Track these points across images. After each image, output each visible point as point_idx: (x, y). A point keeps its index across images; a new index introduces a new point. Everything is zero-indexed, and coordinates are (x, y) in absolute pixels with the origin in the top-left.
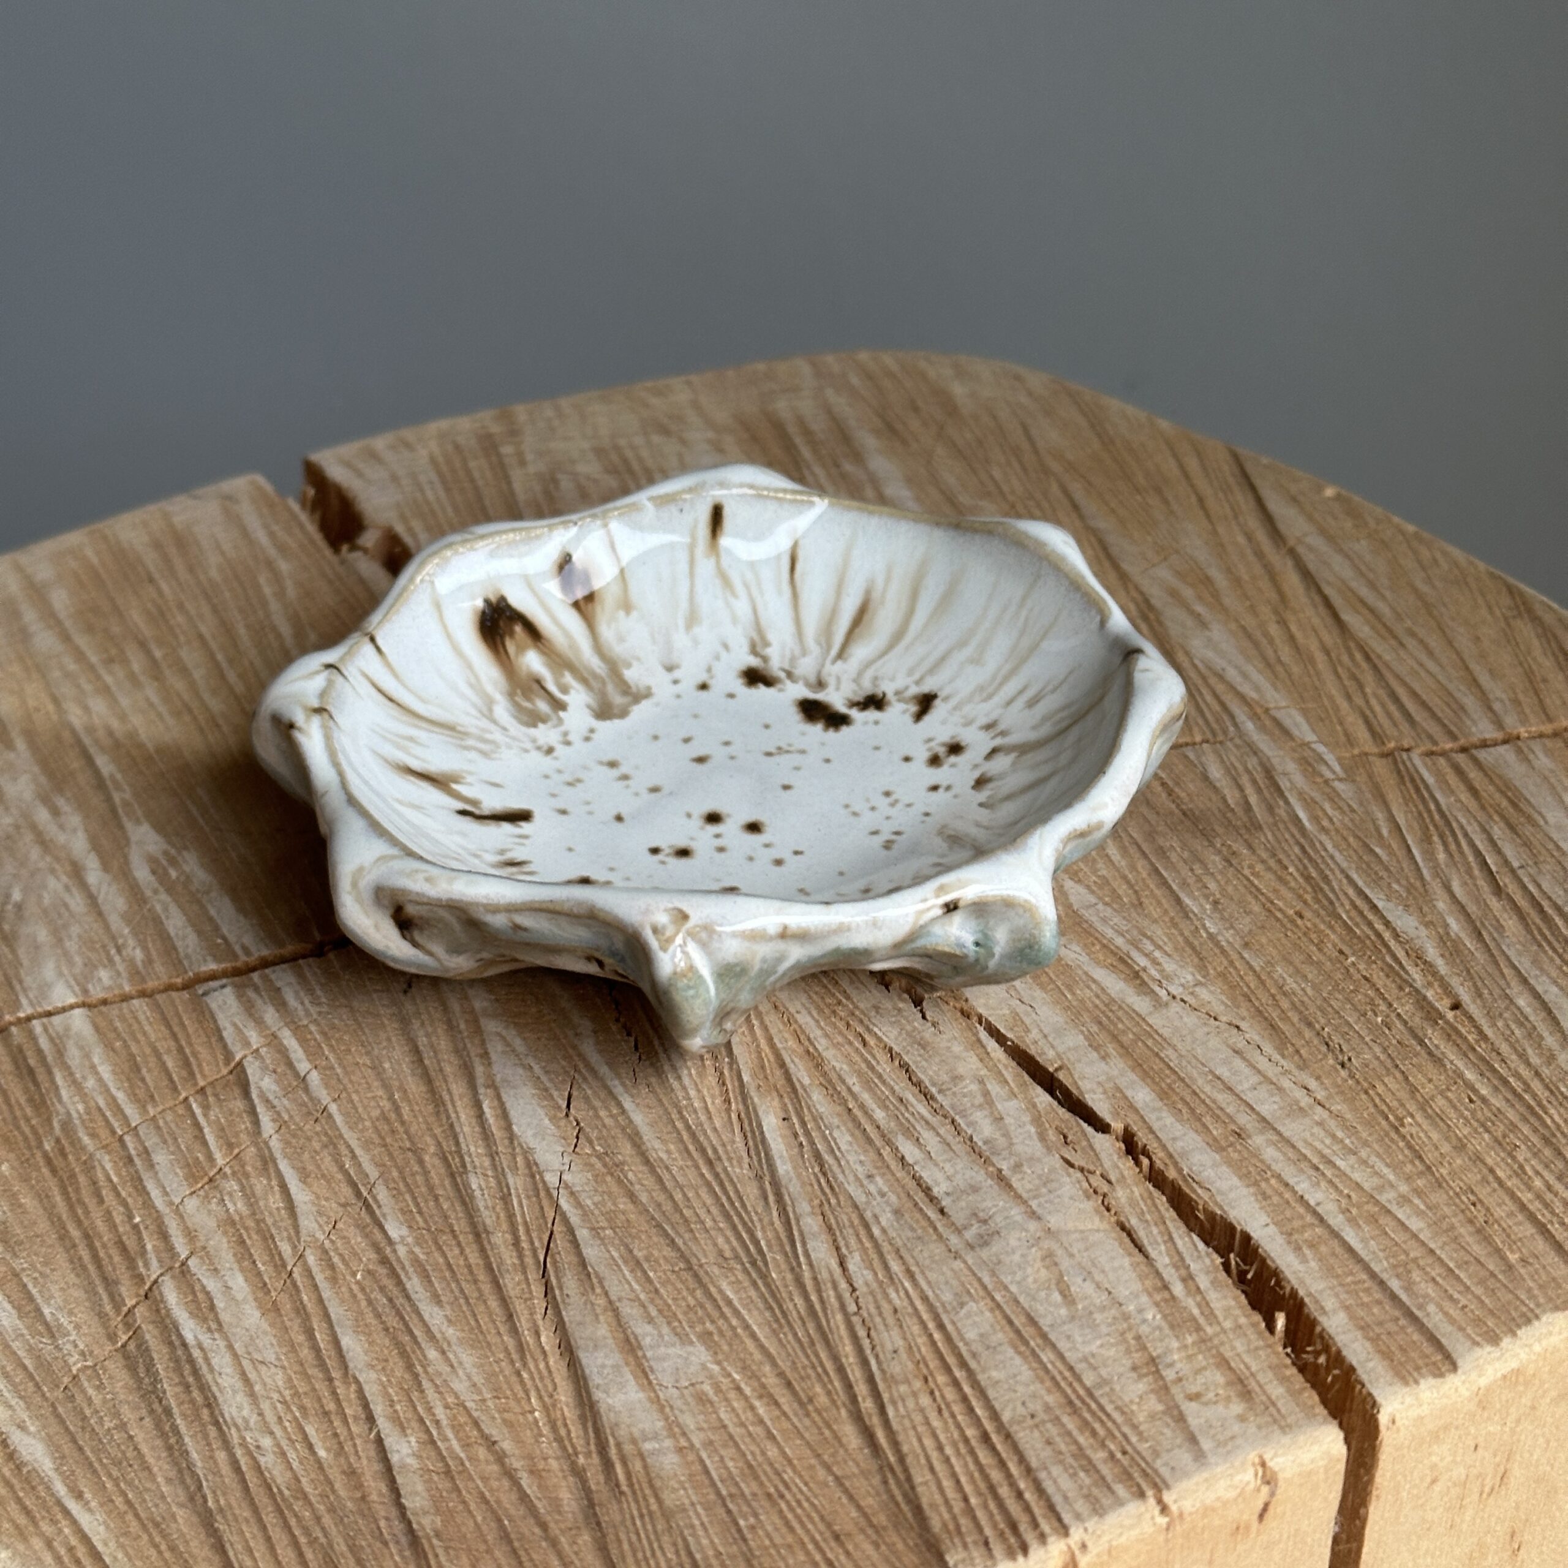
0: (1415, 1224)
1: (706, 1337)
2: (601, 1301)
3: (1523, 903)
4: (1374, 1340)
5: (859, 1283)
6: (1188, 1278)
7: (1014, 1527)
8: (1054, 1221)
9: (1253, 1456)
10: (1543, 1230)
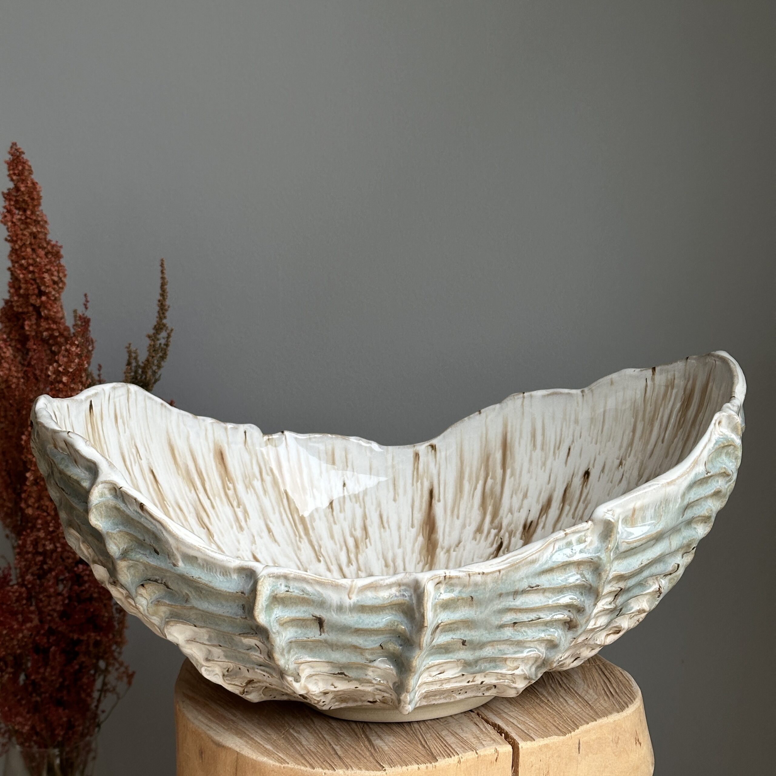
0: (531, 725)
1: (394, 736)
2: (373, 732)
3: (566, 688)
4: (520, 737)
5: (423, 729)
6: (486, 729)
7: (449, 755)
8: (461, 722)
9: (494, 747)
10: (557, 728)
